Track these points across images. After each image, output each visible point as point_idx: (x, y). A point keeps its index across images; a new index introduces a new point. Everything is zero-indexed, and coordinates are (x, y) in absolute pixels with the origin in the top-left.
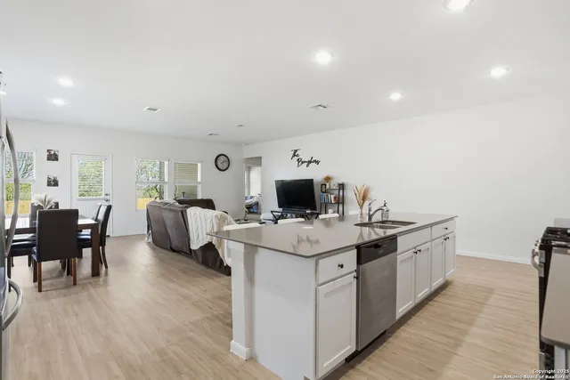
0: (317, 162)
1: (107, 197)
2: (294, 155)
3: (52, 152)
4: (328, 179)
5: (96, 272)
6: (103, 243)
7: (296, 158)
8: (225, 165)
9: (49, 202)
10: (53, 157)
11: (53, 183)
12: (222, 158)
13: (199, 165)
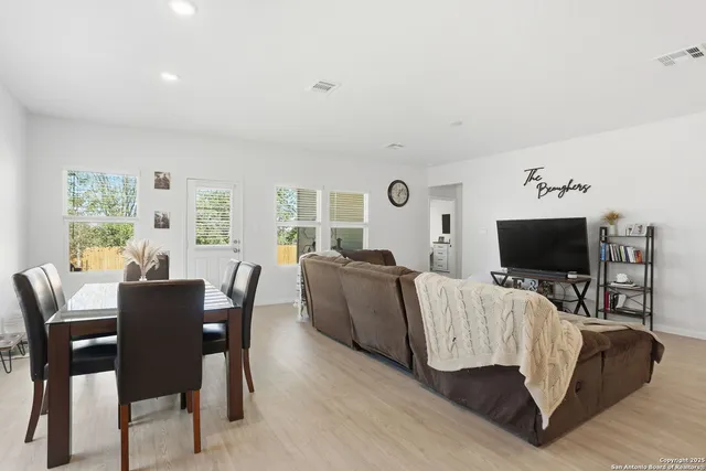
0: (584, 188)
1: (237, 246)
2: (530, 178)
3: (162, 176)
4: (613, 218)
5: (235, 412)
6: (246, 343)
7: (534, 183)
8: (403, 196)
9: (149, 258)
10: (163, 183)
11: (162, 223)
12: (398, 187)
13: (366, 196)
